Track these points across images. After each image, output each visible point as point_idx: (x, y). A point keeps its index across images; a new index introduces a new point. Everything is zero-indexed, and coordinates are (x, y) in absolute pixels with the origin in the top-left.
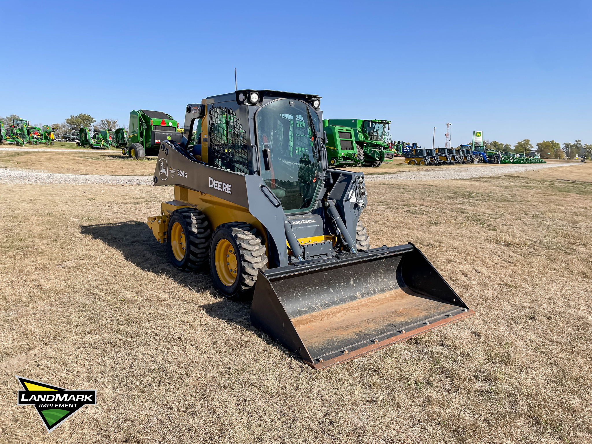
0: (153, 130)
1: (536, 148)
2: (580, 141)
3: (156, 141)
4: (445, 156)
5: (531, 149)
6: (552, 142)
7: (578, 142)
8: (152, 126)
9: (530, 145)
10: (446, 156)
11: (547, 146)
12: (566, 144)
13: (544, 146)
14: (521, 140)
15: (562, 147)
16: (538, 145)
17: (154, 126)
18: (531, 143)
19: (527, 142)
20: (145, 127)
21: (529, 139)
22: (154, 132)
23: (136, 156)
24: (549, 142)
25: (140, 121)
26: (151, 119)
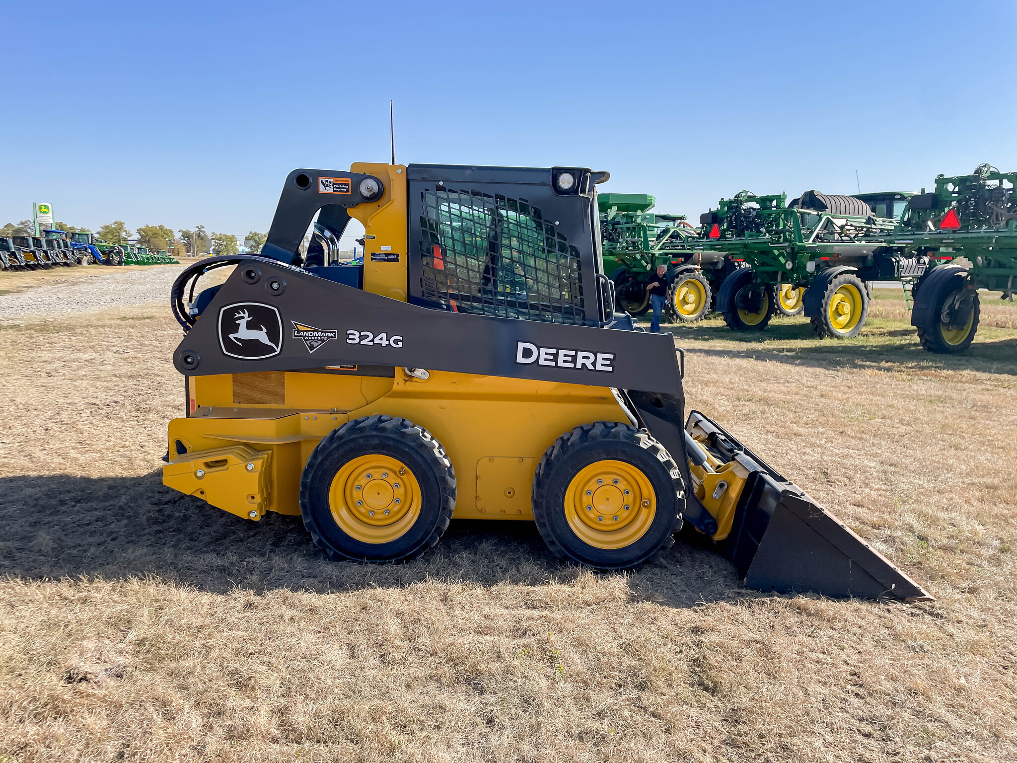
1: (137, 236)
2: (203, 228)
4: (31, 251)
5: (129, 239)
6: (161, 227)
7: (200, 229)
9: (126, 231)
10: (34, 253)
11: (155, 234)
12: (183, 232)
13: (150, 234)
14: (110, 222)
15: (178, 236)
16: (139, 231)
18: (126, 227)
19: (120, 226)
21: (122, 221)
24: (156, 227)
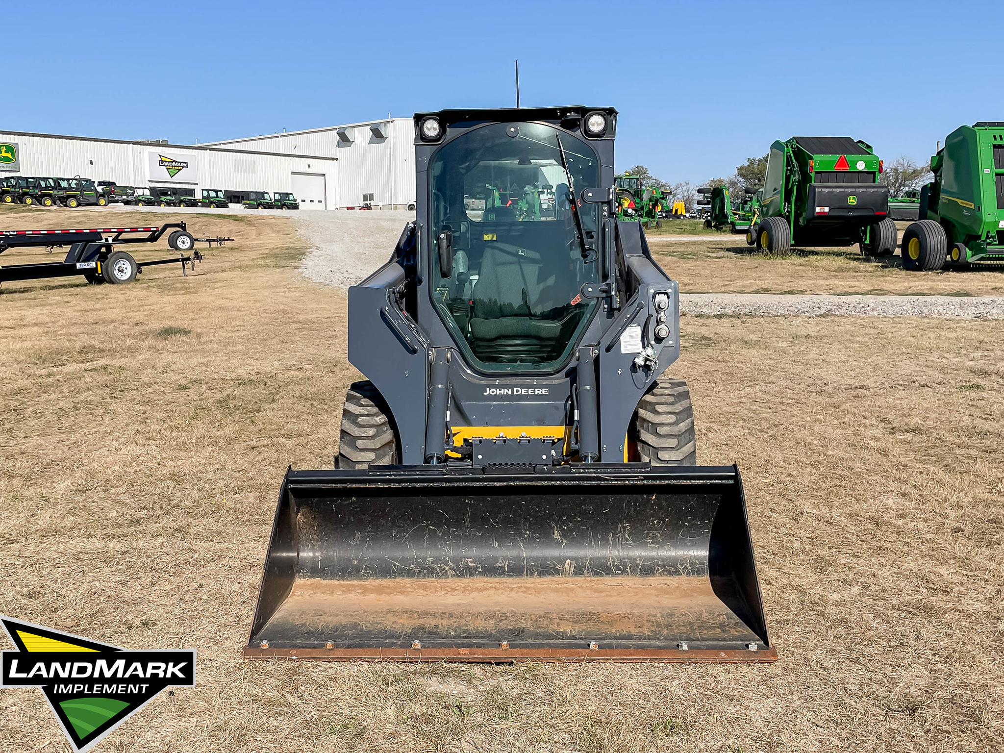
0: (813, 183)
3: (818, 209)
8: (813, 175)
17: (817, 173)
20: (796, 177)
22: (814, 188)
23: (770, 248)
25: (788, 165)
26: (811, 158)
